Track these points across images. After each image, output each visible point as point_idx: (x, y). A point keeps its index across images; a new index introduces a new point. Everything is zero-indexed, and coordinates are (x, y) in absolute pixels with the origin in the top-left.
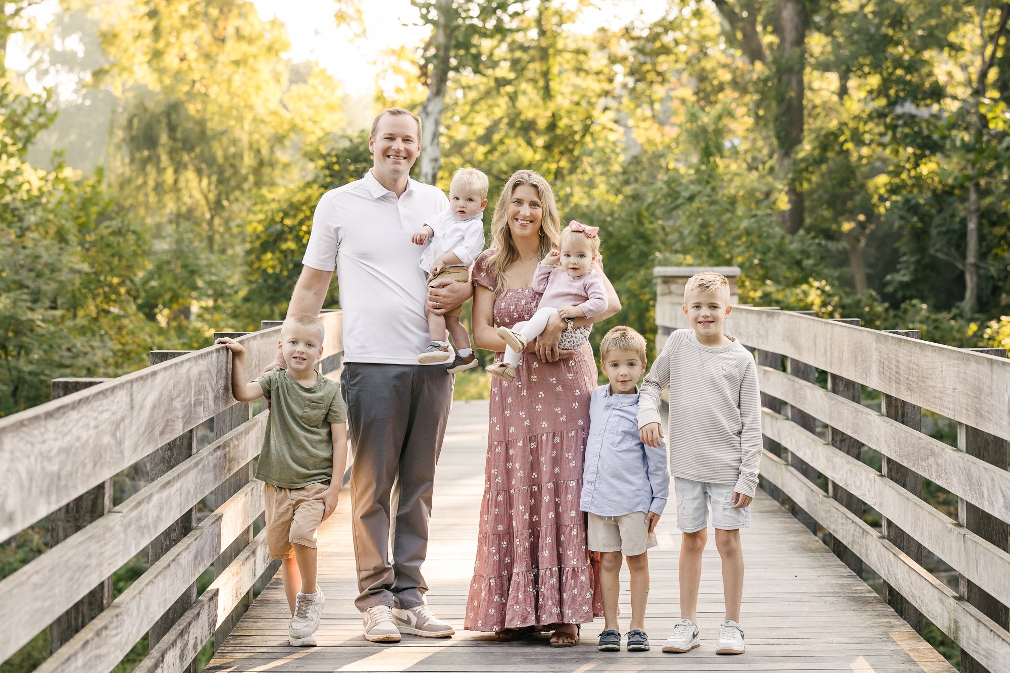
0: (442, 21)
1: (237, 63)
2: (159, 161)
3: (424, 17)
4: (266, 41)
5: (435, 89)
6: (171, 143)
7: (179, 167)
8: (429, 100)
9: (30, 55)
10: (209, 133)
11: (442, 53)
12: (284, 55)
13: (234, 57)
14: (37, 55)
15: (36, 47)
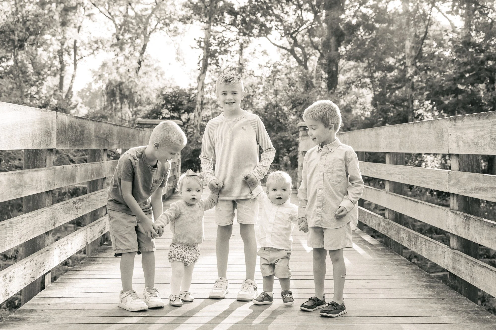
0: (205, 47)
1: (145, 73)
2: (116, 100)
3: (200, 46)
4: (155, 67)
5: (202, 71)
6: (121, 96)
7: (122, 102)
8: (200, 75)
9: (93, 78)
10: (132, 92)
11: (205, 58)
12: (159, 71)
13: (144, 71)
14: (95, 78)
15: (94, 75)
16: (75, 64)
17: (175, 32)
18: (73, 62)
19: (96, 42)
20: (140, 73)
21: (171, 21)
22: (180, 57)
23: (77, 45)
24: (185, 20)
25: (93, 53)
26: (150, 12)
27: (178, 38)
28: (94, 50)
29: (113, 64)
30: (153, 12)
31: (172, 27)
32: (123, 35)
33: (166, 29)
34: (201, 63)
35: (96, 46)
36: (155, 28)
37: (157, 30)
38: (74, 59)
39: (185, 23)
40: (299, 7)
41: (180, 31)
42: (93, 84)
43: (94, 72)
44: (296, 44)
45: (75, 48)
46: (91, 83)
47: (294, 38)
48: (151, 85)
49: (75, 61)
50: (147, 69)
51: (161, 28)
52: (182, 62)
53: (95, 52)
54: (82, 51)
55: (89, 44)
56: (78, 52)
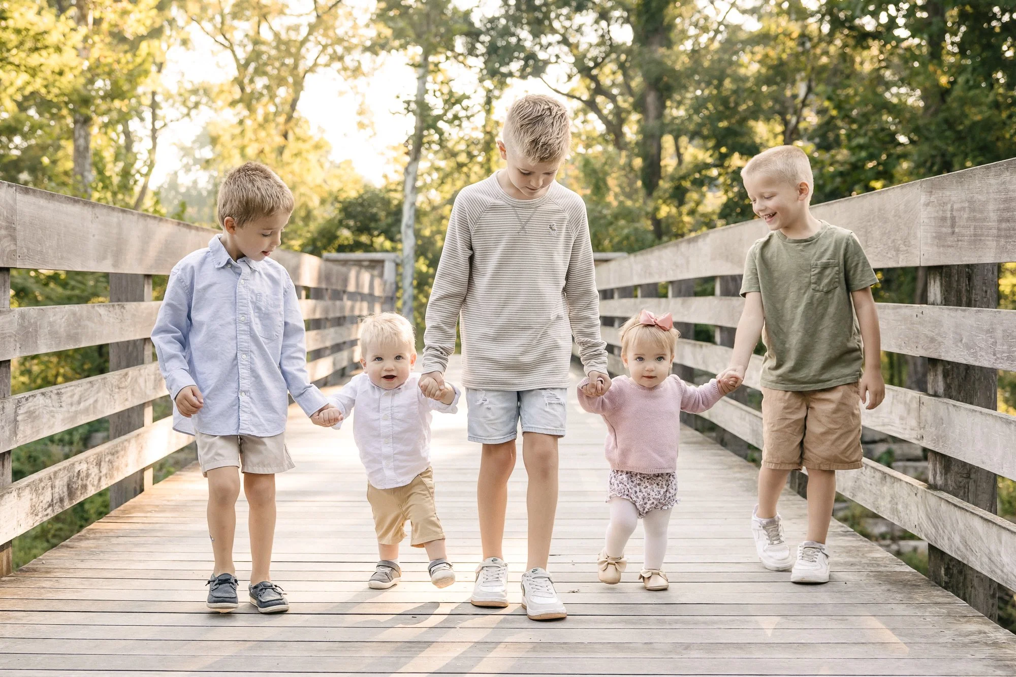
1: (296, 155)
3: (408, 109)
4: (315, 141)
5: (412, 157)
11: (418, 132)
12: (323, 148)
13: (294, 152)
16: (154, 138)
17: (357, 71)
18: (149, 133)
19: (195, 92)
20: (287, 155)
21: (348, 50)
22: (366, 121)
23: (158, 98)
24: (376, 47)
25: (188, 115)
26: (304, 31)
27: (361, 81)
28: (190, 109)
29: (233, 137)
30: (310, 34)
31: (349, 61)
32: (252, 81)
33: (337, 65)
34: (411, 142)
35: (193, 99)
36: (315, 65)
37: (320, 69)
38: (151, 127)
39: (376, 54)
40: (604, 15)
41: (365, 68)
42: (181, 174)
43: (183, 149)
44: (599, 90)
45: (154, 106)
46: (176, 173)
47: (594, 79)
48: (309, 179)
49: (154, 131)
50: (300, 145)
51: (327, 65)
52: (369, 131)
53: (193, 112)
54: (167, 111)
55: (181, 95)
56: (158, 112)
